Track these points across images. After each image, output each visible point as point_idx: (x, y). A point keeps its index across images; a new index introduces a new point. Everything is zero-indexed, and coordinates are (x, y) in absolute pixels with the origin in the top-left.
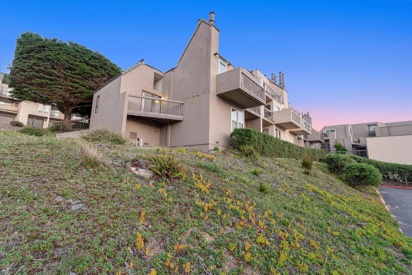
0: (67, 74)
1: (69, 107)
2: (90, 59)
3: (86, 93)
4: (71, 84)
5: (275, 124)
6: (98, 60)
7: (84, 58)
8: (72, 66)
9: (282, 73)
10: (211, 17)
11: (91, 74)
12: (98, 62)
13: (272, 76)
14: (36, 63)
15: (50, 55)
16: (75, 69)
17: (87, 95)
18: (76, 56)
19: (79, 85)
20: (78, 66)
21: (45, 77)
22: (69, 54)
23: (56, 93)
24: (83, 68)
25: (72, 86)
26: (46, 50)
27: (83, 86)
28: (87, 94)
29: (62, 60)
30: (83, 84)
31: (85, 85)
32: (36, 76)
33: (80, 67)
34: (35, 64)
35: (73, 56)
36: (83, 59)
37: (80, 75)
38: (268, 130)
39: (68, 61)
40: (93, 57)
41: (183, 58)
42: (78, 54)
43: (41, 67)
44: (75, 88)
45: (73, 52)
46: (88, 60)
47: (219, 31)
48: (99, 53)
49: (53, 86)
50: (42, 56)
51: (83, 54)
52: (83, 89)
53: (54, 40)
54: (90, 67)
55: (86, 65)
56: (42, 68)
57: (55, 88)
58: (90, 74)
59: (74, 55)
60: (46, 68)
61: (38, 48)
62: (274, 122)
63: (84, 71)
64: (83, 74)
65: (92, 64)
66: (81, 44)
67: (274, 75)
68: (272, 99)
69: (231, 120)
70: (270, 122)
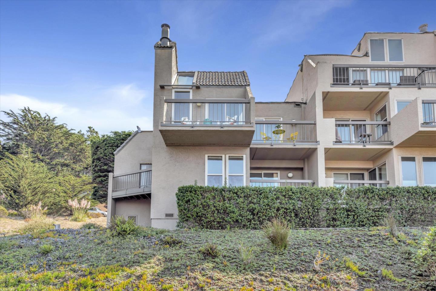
5: (394, 147)
38: (385, 164)
68: (382, 92)
69: (207, 174)
70: (368, 147)
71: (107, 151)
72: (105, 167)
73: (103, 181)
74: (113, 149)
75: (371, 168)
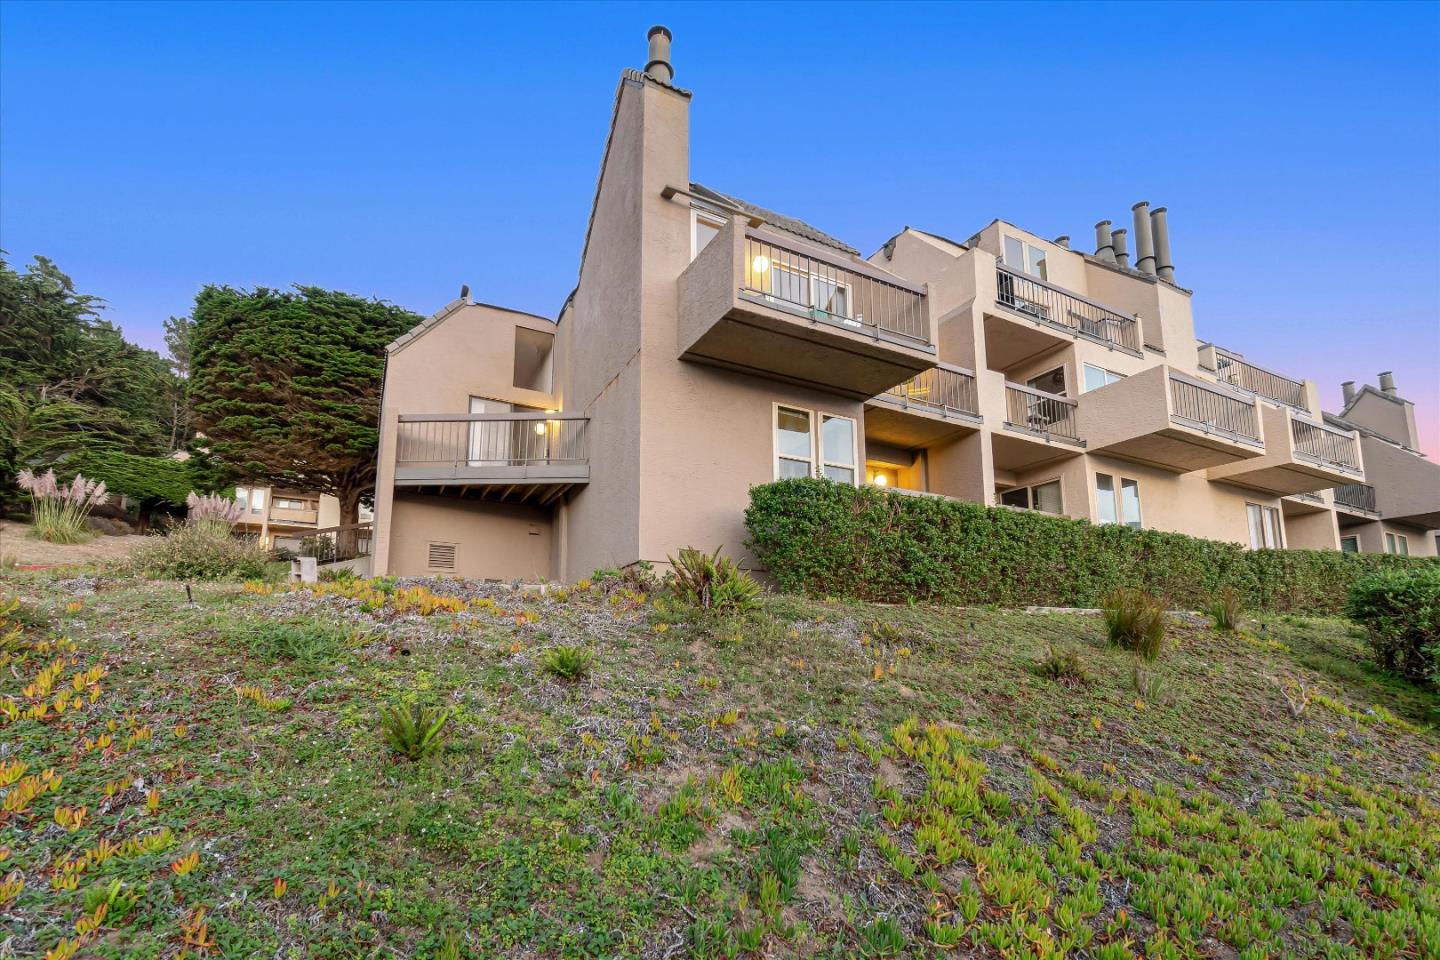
0: (298, 387)
1: (349, 488)
2: (361, 330)
3: (355, 438)
4: (312, 416)
5: (1088, 453)
6: (389, 326)
7: (342, 328)
8: (311, 361)
9: (1146, 211)
10: (653, 49)
11: (368, 375)
12: (388, 333)
13: (1100, 236)
14: (224, 371)
15: (252, 342)
16: (321, 369)
17: (361, 443)
18: (317, 327)
19: (335, 416)
20: (327, 358)
21: (244, 407)
22: (298, 327)
23: (276, 450)
24: (341, 362)
25: (316, 424)
26: (243, 328)
27: (347, 417)
28: (360, 440)
29: (282, 347)
30: (347, 410)
31: (351, 413)
32: (224, 408)
33: (333, 358)
34: (221, 375)
35: (310, 331)
36: (342, 335)
37: (335, 383)
38: (1057, 482)
39: (297, 349)
40: (369, 321)
41: (589, 247)
42: (323, 320)
43: (233, 381)
44: (323, 427)
45: (308, 318)
46: (353, 333)
47: (687, 96)
48: (387, 305)
49: (264, 431)
50: (236, 348)
51: (338, 316)
52: (346, 426)
53: (262, 293)
54: (364, 355)
55: (351, 350)
56: (236, 384)
57: (270, 434)
58: (363, 376)
59: (313, 325)
60: (246, 382)
61: (226, 328)
62: (1084, 444)
63: (345, 369)
64: (345, 381)
65: (368, 341)
66: (329, 289)
67: (1110, 229)
68: (1064, 341)
69: (776, 454)
70: (1053, 444)
71: (276, 337)
72: (266, 387)
73: (255, 428)
74: (302, 338)
75: (1012, 487)
